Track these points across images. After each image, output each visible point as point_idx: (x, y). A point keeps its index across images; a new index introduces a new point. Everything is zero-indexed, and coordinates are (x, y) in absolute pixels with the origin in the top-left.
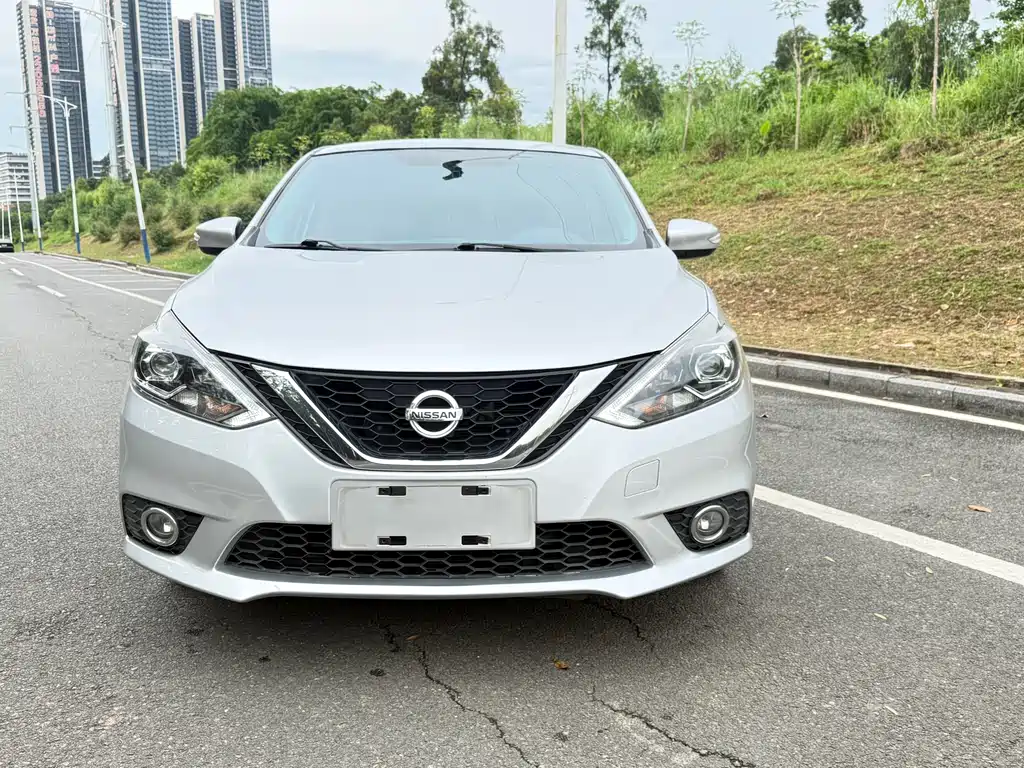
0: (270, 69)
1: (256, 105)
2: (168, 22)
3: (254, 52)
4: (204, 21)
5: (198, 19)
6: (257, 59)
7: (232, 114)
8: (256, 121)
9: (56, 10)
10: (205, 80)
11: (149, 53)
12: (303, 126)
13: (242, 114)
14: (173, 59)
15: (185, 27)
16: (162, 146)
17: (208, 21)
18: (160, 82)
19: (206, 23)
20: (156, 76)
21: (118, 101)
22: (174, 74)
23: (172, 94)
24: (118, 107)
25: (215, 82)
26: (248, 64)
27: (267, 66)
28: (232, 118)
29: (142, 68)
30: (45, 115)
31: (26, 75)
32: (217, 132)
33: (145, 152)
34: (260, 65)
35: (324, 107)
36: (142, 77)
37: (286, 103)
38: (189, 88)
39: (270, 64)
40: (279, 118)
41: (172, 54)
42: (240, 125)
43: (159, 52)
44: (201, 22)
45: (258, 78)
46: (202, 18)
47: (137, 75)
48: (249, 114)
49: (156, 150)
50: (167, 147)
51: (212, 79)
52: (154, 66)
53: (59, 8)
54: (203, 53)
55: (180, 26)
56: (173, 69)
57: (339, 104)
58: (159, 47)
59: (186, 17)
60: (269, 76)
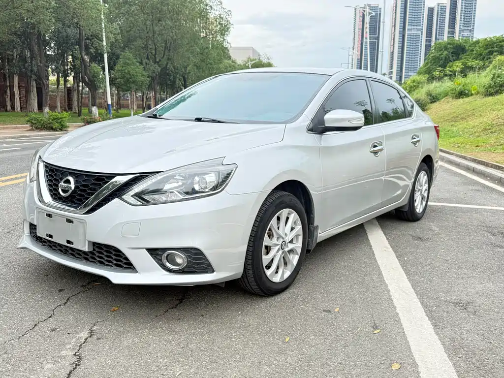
0: (473, 28)
1: (454, 48)
2: (422, 9)
3: (466, 20)
4: (441, 6)
5: (438, 6)
6: (466, 24)
7: (440, 53)
8: (453, 56)
9: (371, 8)
10: (438, 37)
11: (411, 25)
12: (477, 57)
13: (446, 52)
14: (422, 27)
15: (431, 10)
16: (411, 70)
17: (443, 6)
18: (415, 39)
19: (442, 7)
20: (413, 36)
21: (393, 49)
22: (422, 34)
23: (420, 44)
24: (393, 52)
25: (442, 37)
26: (461, 27)
27: (472, 27)
28: (440, 55)
29: (407, 32)
30: (359, 58)
31: (354, 40)
32: (431, 63)
33: (402, 73)
34: (468, 27)
35: (490, 47)
36: (406, 36)
37: (470, 46)
38: (429, 41)
39: (473, 26)
40: (465, 54)
41: (422, 24)
42: (443, 58)
43: (416, 24)
44: (440, 7)
45: (466, 34)
46: (440, 5)
47: (404, 36)
48: (449, 52)
49: (408, 72)
50: (413, 70)
51: (441, 36)
52: (412, 31)
53: (372, 7)
54: (439, 23)
55: (429, 10)
56: (422, 32)
57: (498, 45)
58: (416, 21)
59: (432, 6)
60: (472, 33)
